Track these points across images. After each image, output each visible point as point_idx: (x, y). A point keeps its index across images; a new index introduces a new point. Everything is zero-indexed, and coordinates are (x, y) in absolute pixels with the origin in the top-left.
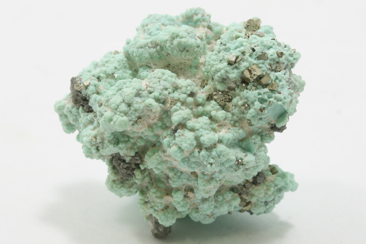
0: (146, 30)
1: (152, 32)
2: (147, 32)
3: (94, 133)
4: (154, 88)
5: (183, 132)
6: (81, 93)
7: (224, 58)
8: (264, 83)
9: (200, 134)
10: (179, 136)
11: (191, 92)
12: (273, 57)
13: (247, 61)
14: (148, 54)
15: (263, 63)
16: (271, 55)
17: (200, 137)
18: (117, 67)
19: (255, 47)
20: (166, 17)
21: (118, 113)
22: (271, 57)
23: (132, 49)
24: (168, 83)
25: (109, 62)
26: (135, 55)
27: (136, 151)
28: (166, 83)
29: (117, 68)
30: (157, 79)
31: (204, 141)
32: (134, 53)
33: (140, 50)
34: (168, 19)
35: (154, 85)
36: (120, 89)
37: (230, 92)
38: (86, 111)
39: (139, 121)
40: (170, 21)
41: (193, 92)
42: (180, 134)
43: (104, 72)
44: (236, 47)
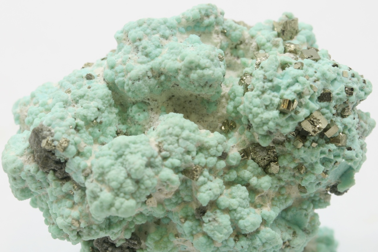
0: (140, 48)
1: (150, 53)
2: (142, 51)
3: (75, 213)
4: (171, 152)
5: (214, 215)
6: (54, 154)
7: (273, 102)
8: (329, 137)
9: (239, 215)
10: (209, 221)
11: (223, 153)
12: (340, 96)
13: (306, 106)
14: (148, 87)
15: (327, 108)
16: (338, 94)
17: (238, 220)
18: (101, 108)
19: (315, 82)
20: (165, 23)
21: (122, 195)
22: (338, 97)
23: (121, 79)
24: (192, 143)
25: (85, 98)
26: (126, 88)
27: (133, 231)
28: (188, 143)
29: (101, 110)
30: (174, 137)
31: (245, 227)
32: (125, 85)
33: (137, 83)
34: (168, 27)
35: (171, 147)
36: (120, 156)
37: (276, 148)
38: (60, 178)
39: (149, 202)
40: (171, 29)
41: (225, 152)
42: (211, 219)
43: (83, 117)
44: (288, 85)
